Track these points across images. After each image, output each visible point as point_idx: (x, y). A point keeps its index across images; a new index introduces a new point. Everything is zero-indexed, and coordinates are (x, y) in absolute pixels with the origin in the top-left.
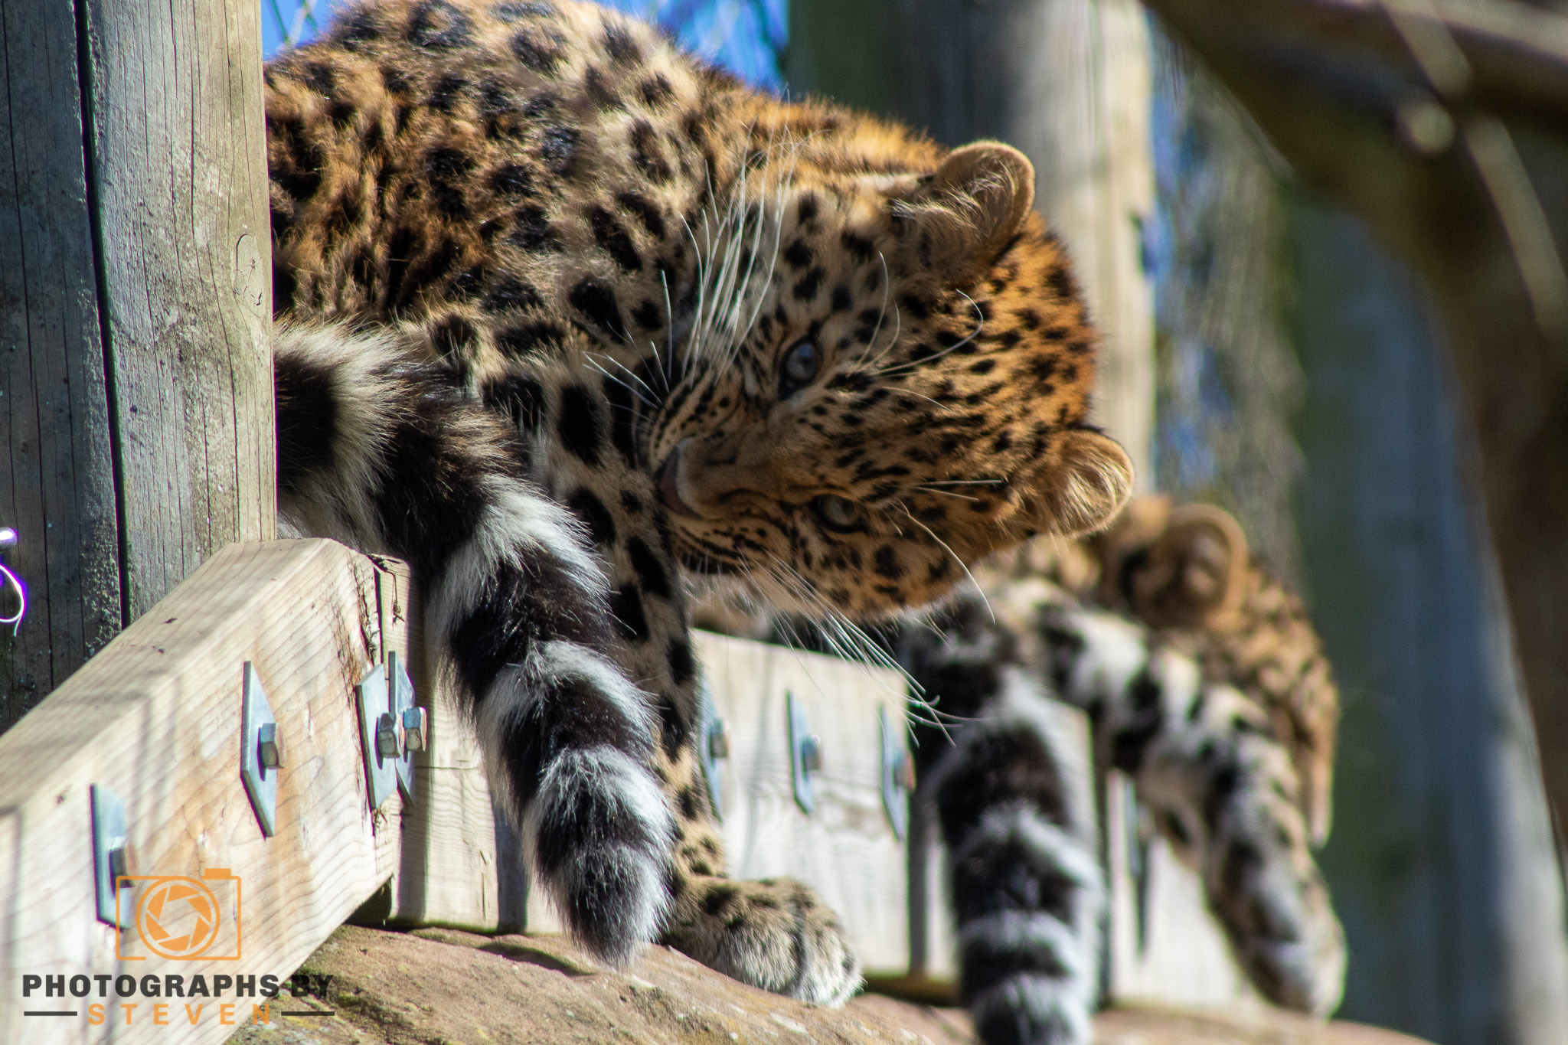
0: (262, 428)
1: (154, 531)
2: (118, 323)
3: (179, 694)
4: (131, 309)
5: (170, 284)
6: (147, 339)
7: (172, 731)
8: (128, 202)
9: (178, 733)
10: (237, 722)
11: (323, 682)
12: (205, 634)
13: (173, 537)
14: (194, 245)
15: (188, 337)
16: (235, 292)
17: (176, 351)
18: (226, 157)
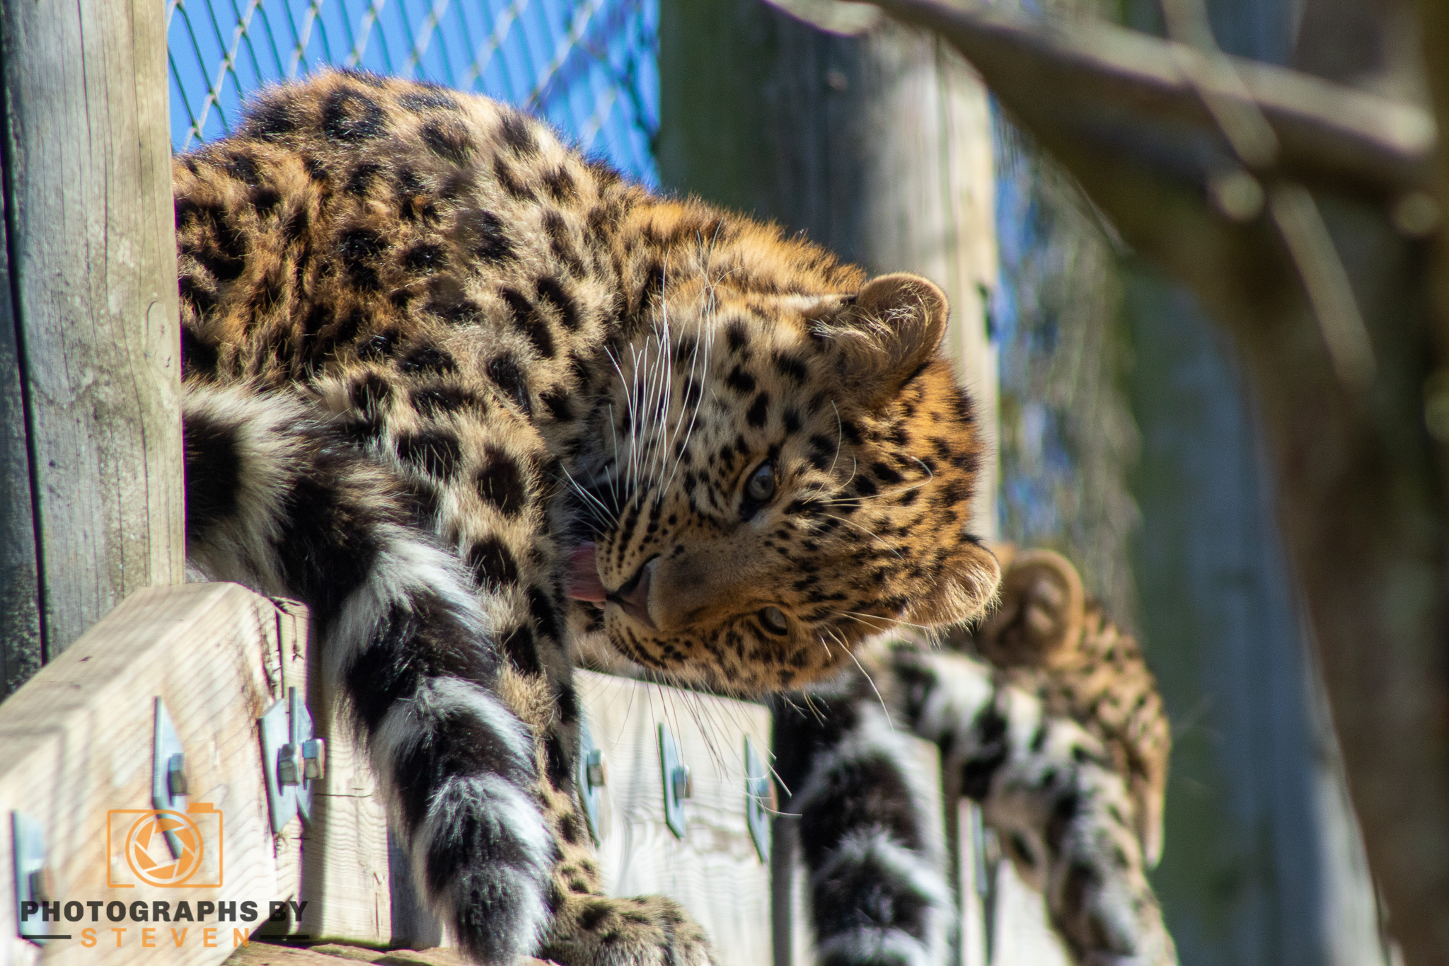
0: (171, 481)
1: (71, 576)
2: (37, 384)
3: (93, 727)
4: (49, 372)
5: (86, 350)
6: (66, 398)
7: (86, 762)
8: (46, 272)
9: (93, 764)
10: (147, 752)
11: (227, 716)
12: (117, 671)
13: (88, 582)
14: (108, 312)
15: (102, 397)
16: (146, 356)
17: (91, 410)
18: (137, 231)
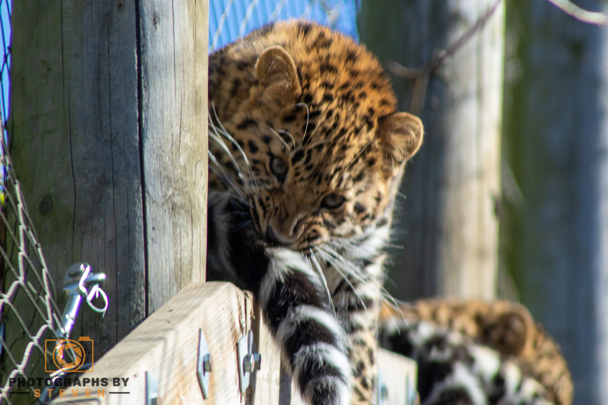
0: (202, 239)
1: (159, 277)
2: (149, 194)
3: (177, 339)
4: (154, 189)
5: (170, 180)
6: (160, 200)
7: (173, 354)
8: (155, 146)
9: (176, 355)
10: (196, 352)
11: (225, 340)
12: (185, 316)
13: (166, 280)
14: (180, 164)
15: (176, 201)
16: (194, 184)
17: (171, 206)
18: (193, 129)
